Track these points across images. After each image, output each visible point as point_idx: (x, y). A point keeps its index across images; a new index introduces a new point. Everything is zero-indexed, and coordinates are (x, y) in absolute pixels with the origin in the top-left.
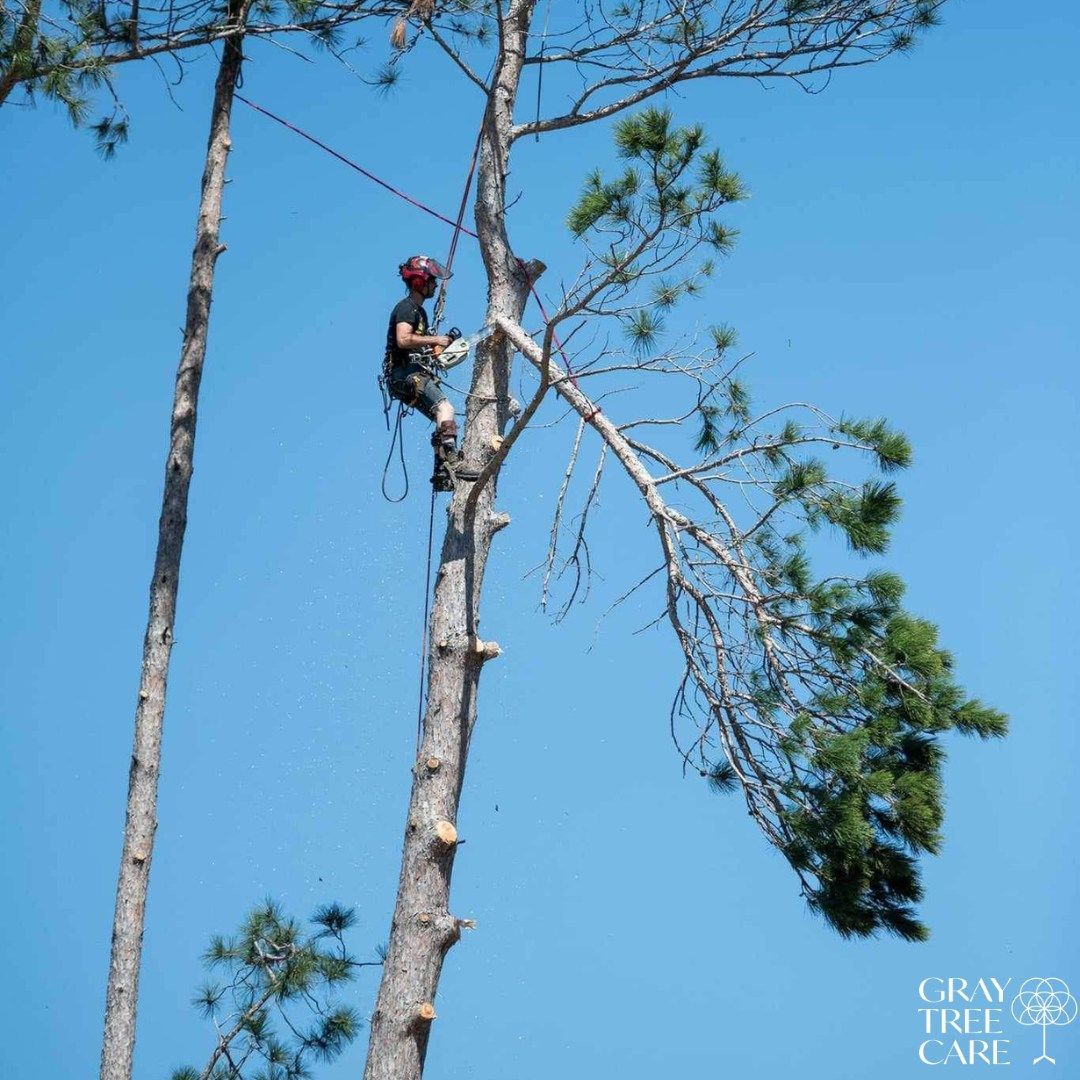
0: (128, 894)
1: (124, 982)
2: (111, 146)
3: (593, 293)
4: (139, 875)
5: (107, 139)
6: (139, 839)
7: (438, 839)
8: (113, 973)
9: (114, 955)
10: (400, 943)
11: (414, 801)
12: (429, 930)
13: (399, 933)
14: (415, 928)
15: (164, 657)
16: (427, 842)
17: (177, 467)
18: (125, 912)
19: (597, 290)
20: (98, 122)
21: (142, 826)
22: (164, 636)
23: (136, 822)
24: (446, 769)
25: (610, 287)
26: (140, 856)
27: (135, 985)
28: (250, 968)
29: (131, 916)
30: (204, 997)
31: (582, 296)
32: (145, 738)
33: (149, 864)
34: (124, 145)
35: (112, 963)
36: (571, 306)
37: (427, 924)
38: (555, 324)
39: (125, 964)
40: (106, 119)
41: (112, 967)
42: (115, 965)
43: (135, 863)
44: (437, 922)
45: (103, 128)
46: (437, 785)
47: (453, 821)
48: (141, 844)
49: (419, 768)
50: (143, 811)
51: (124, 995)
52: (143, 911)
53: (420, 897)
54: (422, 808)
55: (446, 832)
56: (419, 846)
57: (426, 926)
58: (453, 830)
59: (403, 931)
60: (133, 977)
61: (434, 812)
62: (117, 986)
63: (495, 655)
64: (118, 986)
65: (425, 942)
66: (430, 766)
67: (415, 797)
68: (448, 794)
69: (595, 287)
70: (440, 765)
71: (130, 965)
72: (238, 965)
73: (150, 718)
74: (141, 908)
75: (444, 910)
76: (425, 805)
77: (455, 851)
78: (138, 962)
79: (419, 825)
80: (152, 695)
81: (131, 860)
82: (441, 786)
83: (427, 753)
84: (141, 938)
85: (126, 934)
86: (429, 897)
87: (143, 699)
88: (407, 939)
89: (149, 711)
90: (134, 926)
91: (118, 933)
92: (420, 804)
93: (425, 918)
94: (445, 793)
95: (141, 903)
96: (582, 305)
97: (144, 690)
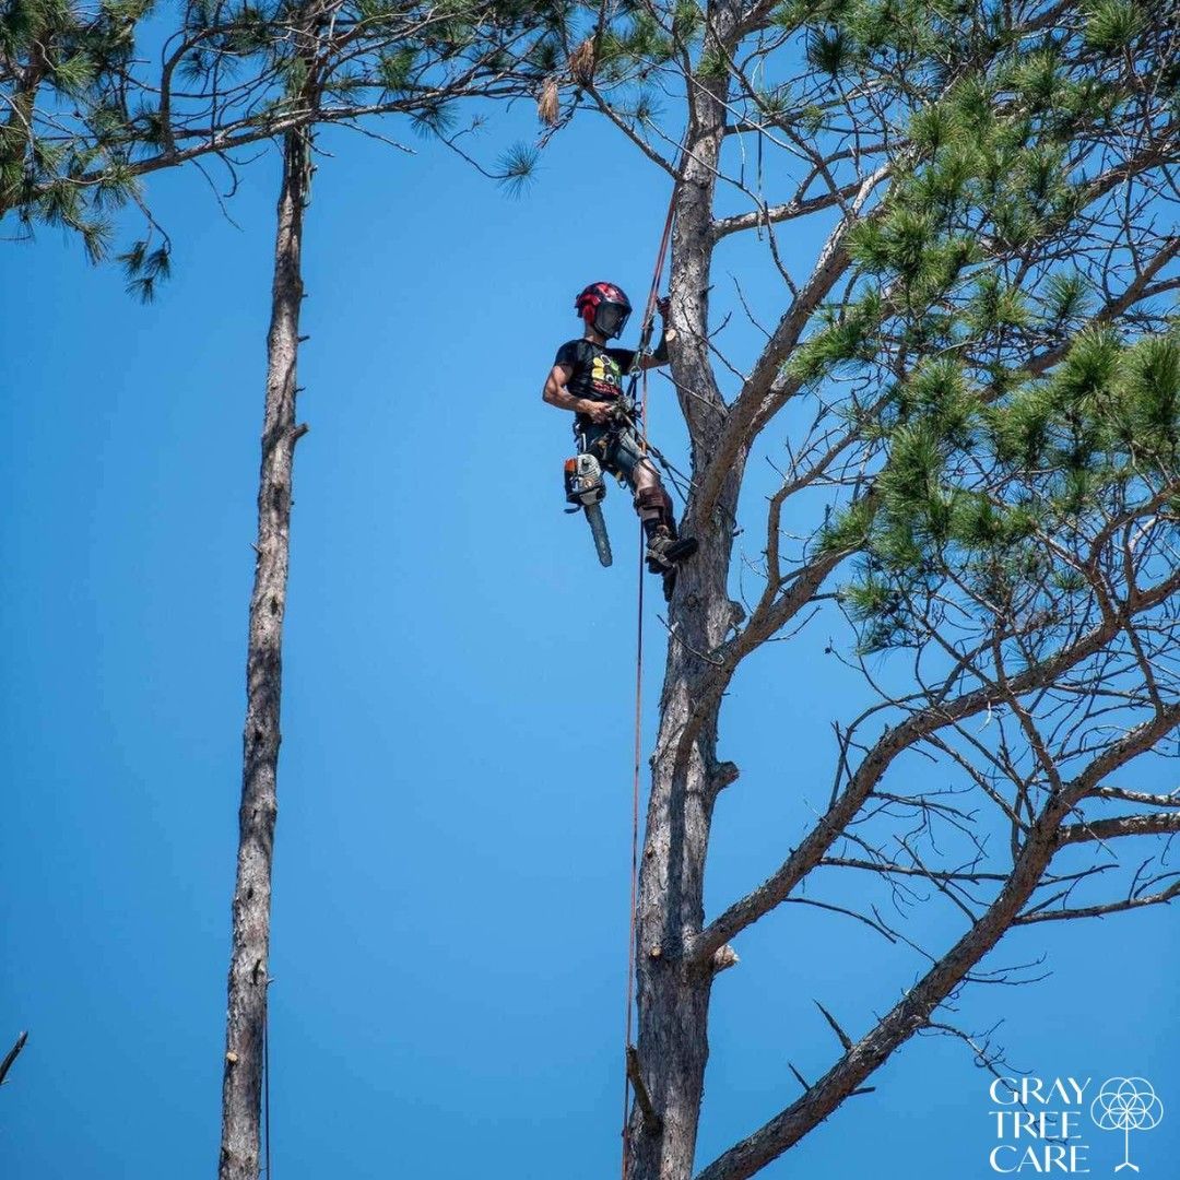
2: (148, 282)
3: (832, 455)
5: (142, 274)
15: (257, 1003)
17: (258, 736)
19: (837, 451)
20: (129, 249)
22: (255, 973)
24: (671, 1131)
25: (855, 445)
31: (816, 458)
32: (238, 1119)
34: (166, 282)
36: (802, 473)
38: (782, 500)
40: (140, 244)
45: (136, 259)
63: (731, 963)
69: (833, 446)
70: (662, 1125)
80: (243, 1057)
82: (664, 1154)
87: (231, 1062)
89: (242, 1081)
96: (817, 472)
97: (232, 1052)
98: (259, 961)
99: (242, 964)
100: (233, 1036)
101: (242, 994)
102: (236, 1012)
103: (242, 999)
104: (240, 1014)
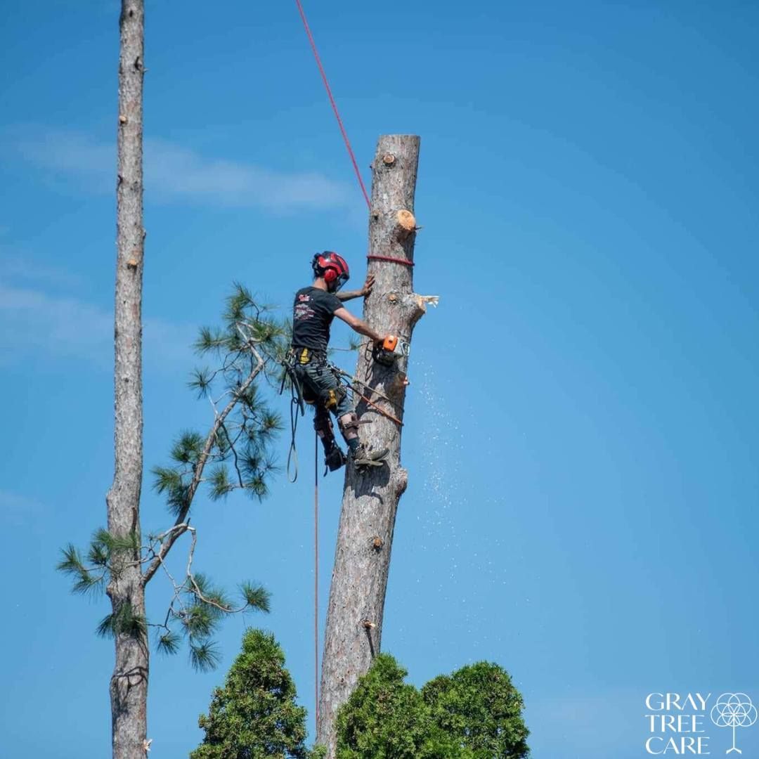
0: (126, 296)
1: (129, 373)
4: (133, 279)
6: (130, 247)
7: (399, 225)
8: (118, 366)
9: (117, 350)
10: (372, 321)
11: (375, 193)
12: (397, 307)
13: (371, 312)
14: (384, 306)
15: (138, 84)
16: (389, 230)
18: (124, 312)
21: (132, 237)
22: (136, 65)
23: (126, 233)
24: (401, 163)
26: (133, 262)
27: (139, 376)
28: (235, 354)
29: (129, 315)
30: (197, 380)
32: (128, 158)
33: (141, 269)
35: (117, 357)
37: (395, 302)
39: (128, 358)
41: (116, 361)
42: (119, 358)
43: (129, 268)
44: (404, 300)
46: (394, 178)
47: (411, 209)
48: (133, 252)
49: (376, 165)
50: (132, 222)
51: (130, 384)
52: (140, 310)
53: (386, 278)
54: (382, 200)
55: (406, 219)
56: (382, 234)
57: (394, 304)
58: (412, 218)
59: (373, 309)
60: (137, 369)
61: (393, 203)
62: (122, 378)
64: (124, 376)
65: (395, 318)
66: (387, 161)
67: (375, 190)
68: (404, 186)
70: (396, 160)
71: (133, 358)
72: (224, 351)
73: (131, 140)
74: (138, 308)
75: (409, 288)
76: (385, 196)
77: (415, 236)
78: (139, 355)
79: (381, 215)
80: (130, 119)
81: (125, 266)
82: (397, 178)
83: (382, 150)
84: (140, 334)
85: (126, 331)
86: (395, 278)
87: (122, 122)
88: (379, 316)
89: (130, 134)
90: (133, 323)
91: (120, 331)
92: (380, 196)
93: (393, 297)
94: (402, 185)
95: (138, 303)
97: (123, 115)
98: (138, 58)
99: (126, 59)
100: (123, 106)
101: (127, 79)
102: (124, 90)
103: (128, 82)
104: (127, 91)
